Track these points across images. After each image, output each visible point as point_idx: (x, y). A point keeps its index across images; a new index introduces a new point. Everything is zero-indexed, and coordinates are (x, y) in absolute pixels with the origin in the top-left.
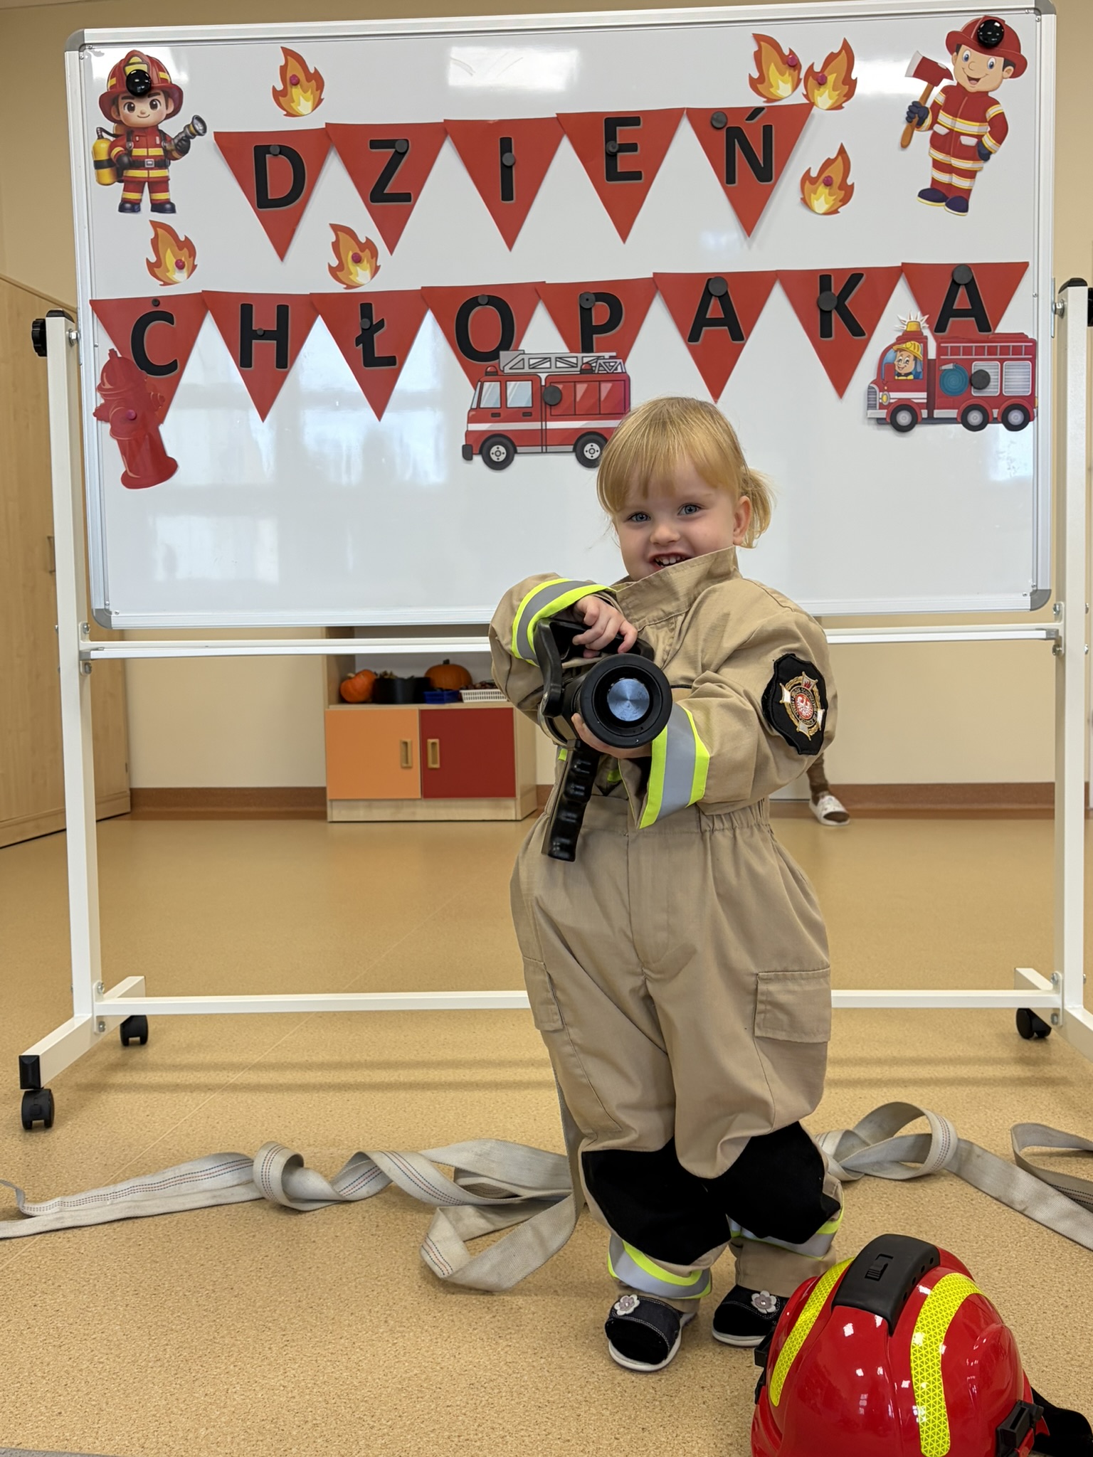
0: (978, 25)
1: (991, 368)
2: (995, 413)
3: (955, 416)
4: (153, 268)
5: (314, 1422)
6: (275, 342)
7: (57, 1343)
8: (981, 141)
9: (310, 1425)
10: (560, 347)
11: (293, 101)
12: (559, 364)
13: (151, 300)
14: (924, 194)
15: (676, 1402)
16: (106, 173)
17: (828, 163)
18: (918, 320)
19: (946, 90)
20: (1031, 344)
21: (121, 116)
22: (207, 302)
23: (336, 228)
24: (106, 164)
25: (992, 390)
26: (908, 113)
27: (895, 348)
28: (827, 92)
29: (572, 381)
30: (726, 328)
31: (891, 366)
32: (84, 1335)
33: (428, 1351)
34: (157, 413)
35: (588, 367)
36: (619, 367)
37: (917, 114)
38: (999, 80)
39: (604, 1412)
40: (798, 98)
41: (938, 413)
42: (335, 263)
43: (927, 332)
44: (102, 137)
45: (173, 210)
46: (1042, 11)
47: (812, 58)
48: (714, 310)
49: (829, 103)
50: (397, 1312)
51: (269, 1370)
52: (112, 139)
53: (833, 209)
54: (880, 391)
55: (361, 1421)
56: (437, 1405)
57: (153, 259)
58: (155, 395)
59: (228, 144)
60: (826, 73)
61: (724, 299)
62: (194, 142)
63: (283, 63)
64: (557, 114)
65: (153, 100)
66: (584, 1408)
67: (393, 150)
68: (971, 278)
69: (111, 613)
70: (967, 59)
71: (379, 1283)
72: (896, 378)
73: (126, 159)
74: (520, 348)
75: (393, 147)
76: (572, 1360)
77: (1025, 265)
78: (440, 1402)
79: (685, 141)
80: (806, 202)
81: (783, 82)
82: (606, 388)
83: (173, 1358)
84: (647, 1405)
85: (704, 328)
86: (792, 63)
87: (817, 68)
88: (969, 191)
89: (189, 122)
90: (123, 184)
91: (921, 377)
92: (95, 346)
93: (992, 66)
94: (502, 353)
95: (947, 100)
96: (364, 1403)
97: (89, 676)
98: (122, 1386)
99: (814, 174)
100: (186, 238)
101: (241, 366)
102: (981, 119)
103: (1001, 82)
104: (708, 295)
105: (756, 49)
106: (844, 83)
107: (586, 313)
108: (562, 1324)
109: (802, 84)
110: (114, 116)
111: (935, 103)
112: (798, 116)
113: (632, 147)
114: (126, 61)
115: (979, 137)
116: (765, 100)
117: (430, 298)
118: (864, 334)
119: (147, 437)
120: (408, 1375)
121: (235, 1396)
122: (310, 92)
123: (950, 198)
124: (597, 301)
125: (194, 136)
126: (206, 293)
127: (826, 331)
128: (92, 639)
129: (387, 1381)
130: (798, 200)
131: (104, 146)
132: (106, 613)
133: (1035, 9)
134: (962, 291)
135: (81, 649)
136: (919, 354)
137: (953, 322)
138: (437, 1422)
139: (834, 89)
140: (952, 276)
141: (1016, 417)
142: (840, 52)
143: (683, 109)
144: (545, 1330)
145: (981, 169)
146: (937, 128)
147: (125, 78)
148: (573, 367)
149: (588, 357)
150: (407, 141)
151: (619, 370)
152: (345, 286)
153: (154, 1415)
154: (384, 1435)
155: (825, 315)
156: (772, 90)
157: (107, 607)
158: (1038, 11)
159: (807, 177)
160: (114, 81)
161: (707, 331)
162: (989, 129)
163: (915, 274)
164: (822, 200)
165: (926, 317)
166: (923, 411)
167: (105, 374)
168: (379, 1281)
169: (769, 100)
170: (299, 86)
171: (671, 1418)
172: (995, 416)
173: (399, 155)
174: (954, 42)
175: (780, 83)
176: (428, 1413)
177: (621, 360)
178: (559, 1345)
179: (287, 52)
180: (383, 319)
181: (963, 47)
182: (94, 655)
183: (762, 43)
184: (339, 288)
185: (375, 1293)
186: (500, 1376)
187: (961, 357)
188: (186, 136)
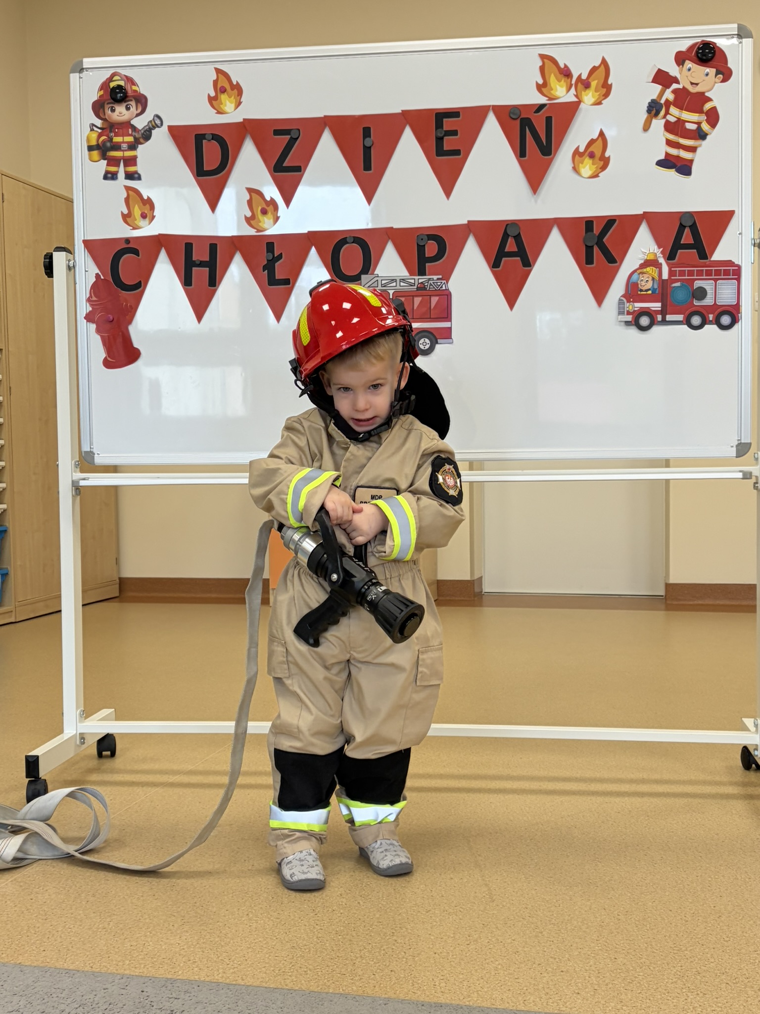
0: (697, 46)
1: (708, 285)
2: (711, 317)
3: (682, 320)
4: (126, 218)
5: (194, 961)
6: (208, 269)
7: (45, 918)
8: (700, 126)
9: (191, 962)
10: (403, 272)
11: (222, 104)
12: (402, 284)
13: (124, 241)
14: (660, 163)
15: (416, 959)
16: (95, 154)
17: (592, 142)
18: (655, 252)
19: (675, 92)
20: (737, 268)
21: (106, 115)
22: (162, 241)
23: (250, 191)
24: (95, 147)
25: (708, 301)
26: (648, 107)
27: (639, 271)
28: (591, 93)
29: (411, 296)
30: (519, 258)
31: (635, 285)
32: (61, 914)
33: (270, 930)
34: (127, 317)
35: (422, 286)
36: (444, 286)
37: (654, 108)
38: (713, 84)
39: (371, 962)
40: (570, 97)
41: (669, 318)
42: (249, 214)
43: (662, 260)
44: (94, 130)
45: (139, 178)
46: (742, 35)
47: (580, 69)
48: (511, 246)
49: (593, 100)
50: (255, 910)
51: (171, 936)
52: (100, 131)
53: (595, 174)
54: (628, 302)
55: (222, 961)
56: (270, 956)
57: (126, 212)
58: (126, 305)
59: (177, 134)
60: (590, 80)
61: (518, 238)
62: (155, 132)
63: (215, 78)
64: (402, 111)
65: (127, 105)
66: (359, 960)
67: (289, 136)
68: (693, 222)
69: (94, 454)
70: (689, 70)
71: (248, 895)
72: (639, 293)
73: (108, 144)
74: (375, 273)
75: (289, 134)
76: (359, 937)
77: (731, 214)
78: (272, 955)
79: (491, 128)
80: (575, 169)
81: (560, 86)
82: (434, 300)
83: (113, 928)
84: (398, 960)
85: (504, 259)
86: (566, 73)
87: (584, 77)
88: (691, 161)
89: (151, 118)
90: (105, 162)
91: (657, 292)
92: (86, 271)
93: (707, 75)
94: (363, 277)
95: (675, 99)
96: (225, 953)
97: (79, 497)
98: (82, 939)
99: (582, 150)
100: (148, 197)
101: (185, 285)
102: (700, 111)
103: (714, 85)
104: (506, 236)
105: (540, 64)
106: (603, 86)
107: (421, 249)
108: (358, 919)
109: (573, 88)
110: (102, 116)
111: (667, 101)
112: (571, 109)
113: (454, 133)
114: (110, 79)
115: (699, 124)
116: (547, 99)
117: (314, 238)
118: (615, 262)
119: (120, 333)
120: (255, 941)
121: (149, 947)
122: (233, 97)
123: (679, 165)
124: (428, 240)
125: (154, 128)
126: (160, 235)
127: (589, 260)
128: (81, 473)
129: (242, 943)
130: (571, 168)
131: (94, 136)
132: (91, 454)
133: (738, 35)
134: (687, 230)
135: (74, 479)
136: (656, 276)
137: (681, 253)
138: (268, 963)
139: (596, 91)
140: (680, 219)
141: (726, 320)
142: (600, 66)
143: (490, 106)
144: (346, 922)
145: (700, 146)
146: (669, 118)
147: (110, 90)
148: (412, 286)
149: (422, 279)
150: (299, 130)
151: (444, 288)
152: (256, 230)
153: (100, 954)
154: (235, 968)
155: (589, 249)
156: (552, 92)
157: (92, 450)
158: (740, 36)
159: (576, 153)
160: (102, 92)
161: (505, 261)
162: (706, 118)
163: (654, 220)
164: (587, 168)
165: (661, 249)
166: (658, 316)
167: (92, 290)
168: (248, 894)
169: (550, 99)
170: (226, 93)
171: (411, 967)
172: (711, 319)
173: (293, 141)
174: (680, 59)
175: (558, 87)
176: (263, 959)
177: (445, 281)
178: (353, 930)
179: (218, 71)
180: (281, 253)
181: (687, 62)
182: (82, 483)
183: (545, 60)
184: (252, 232)
185: (244, 900)
186: (312, 943)
187: (686, 277)
188: (149, 128)
